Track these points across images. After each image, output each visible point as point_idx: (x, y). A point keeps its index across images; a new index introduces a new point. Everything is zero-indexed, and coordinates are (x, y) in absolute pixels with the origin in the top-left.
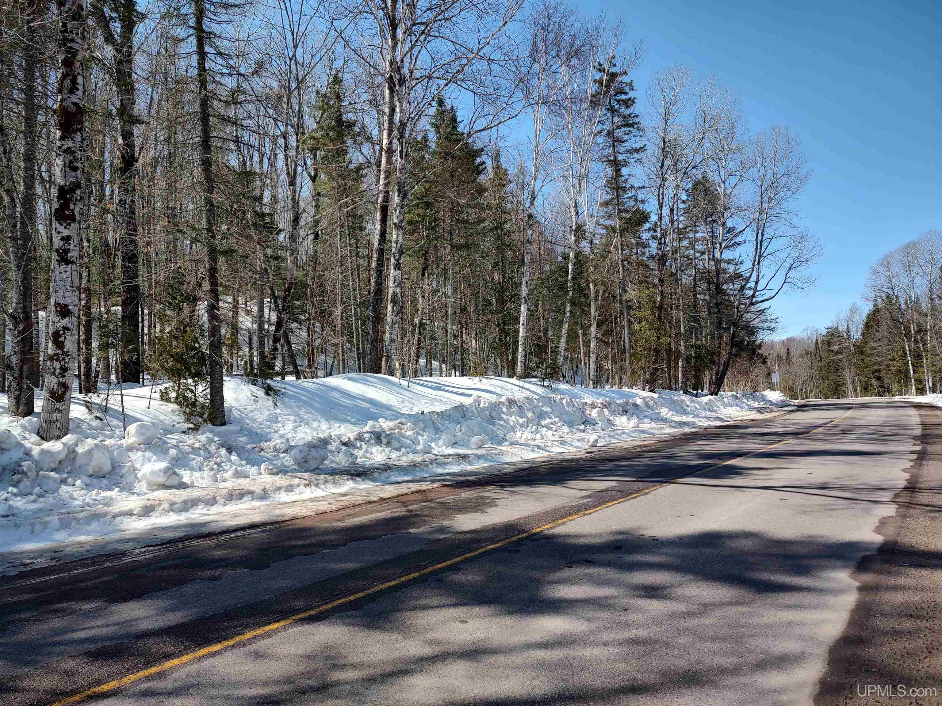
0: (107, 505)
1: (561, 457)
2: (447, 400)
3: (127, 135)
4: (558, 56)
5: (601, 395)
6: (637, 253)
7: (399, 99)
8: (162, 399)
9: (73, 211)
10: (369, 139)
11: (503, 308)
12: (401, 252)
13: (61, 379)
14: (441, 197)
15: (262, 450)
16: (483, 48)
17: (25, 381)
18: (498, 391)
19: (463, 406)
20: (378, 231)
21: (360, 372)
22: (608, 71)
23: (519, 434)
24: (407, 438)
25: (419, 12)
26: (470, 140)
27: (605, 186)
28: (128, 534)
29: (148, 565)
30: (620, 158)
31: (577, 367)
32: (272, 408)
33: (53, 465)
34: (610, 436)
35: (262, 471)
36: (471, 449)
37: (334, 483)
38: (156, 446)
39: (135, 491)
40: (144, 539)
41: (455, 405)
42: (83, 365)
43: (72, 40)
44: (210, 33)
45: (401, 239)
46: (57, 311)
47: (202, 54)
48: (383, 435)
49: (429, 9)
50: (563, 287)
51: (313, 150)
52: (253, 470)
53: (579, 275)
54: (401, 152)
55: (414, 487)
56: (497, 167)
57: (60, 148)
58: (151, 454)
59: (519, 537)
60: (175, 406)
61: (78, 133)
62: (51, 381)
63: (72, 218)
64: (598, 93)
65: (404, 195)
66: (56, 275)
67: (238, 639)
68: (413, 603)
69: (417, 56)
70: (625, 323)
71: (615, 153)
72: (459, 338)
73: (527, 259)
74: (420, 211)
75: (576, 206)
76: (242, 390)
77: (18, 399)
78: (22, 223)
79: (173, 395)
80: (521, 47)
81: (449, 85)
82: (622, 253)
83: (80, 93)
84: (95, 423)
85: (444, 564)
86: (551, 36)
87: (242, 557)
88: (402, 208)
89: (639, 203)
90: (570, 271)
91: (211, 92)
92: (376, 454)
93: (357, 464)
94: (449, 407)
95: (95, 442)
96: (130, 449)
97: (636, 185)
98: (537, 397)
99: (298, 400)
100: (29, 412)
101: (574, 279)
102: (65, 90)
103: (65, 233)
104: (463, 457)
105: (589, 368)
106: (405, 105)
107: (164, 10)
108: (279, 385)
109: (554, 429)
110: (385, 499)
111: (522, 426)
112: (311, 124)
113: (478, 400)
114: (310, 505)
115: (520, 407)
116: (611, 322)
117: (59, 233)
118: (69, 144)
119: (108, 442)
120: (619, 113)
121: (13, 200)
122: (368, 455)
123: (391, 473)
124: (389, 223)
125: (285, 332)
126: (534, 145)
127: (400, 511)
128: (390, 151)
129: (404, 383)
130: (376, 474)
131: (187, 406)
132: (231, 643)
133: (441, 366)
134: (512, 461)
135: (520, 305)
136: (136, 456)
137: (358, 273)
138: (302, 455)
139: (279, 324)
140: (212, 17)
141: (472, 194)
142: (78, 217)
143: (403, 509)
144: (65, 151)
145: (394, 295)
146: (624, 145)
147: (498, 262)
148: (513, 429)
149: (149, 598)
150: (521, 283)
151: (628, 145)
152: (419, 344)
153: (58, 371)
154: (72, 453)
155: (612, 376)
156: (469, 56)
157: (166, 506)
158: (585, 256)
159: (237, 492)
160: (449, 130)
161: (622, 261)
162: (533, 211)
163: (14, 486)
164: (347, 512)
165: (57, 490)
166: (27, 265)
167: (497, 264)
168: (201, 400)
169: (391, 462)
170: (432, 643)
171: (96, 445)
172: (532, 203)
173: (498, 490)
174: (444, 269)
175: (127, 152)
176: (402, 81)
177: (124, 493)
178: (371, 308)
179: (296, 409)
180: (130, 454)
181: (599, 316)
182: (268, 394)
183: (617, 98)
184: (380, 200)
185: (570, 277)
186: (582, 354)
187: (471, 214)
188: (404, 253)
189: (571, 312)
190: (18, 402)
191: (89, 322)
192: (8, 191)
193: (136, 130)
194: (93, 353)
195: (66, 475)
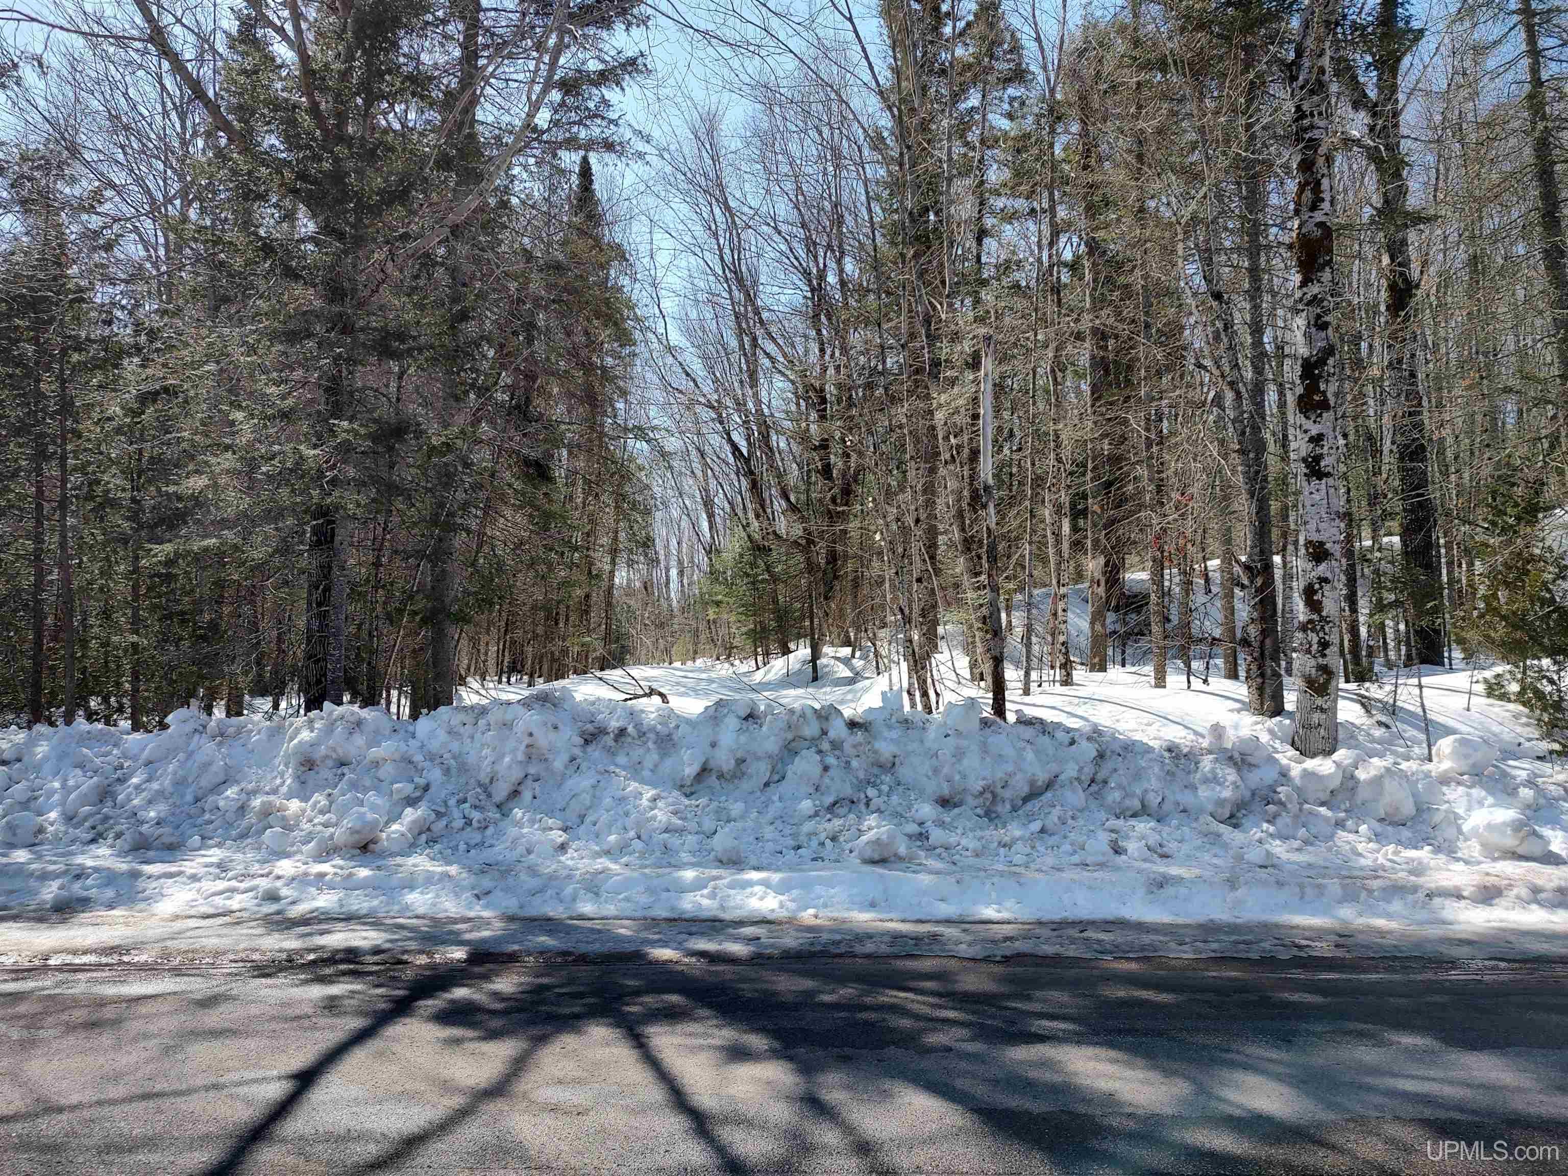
0: (1413, 872)
3: (1396, 249)
8: (1489, 695)
9: (1324, 393)
13: (1320, 660)
17: (1268, 663)
28: (1460, 930)
33: (1324, 796)
38: (1491, 780)
39: (1459, 855)
40: (1488, 945)
42: (1346, 638)
43: (1312, 127)
46: (1309, 554)
47: (1535, 53)
57: (1301, 300)
58: (1483, 793)
60: (1519, 709)
61: (1327, 269)
62: (1304, 663)
63: (1325, 405)
66: (1305, 498)
77: (1261, 690)
78: (1252, 427)
79: (1514, 688)
83: (1326, 206)
84: (1379, 732)
91: (1557, 118)
95: (1384, 763)
96: (1445, 780)
100: (1278, 710)
102: (1304, 209)
103: (1315, 430)
117: (1306, 432)
118: (1314, 289)
119: (1404, 765)
121: (1238, 393)
131: (1544, 710)
136: (1456, 795)
142: (1332, 403)
144: (1309, 304)
149: (1518, 1055)
153: (1315, 647)
154: (1349, 779)
157: (1524, 892)
163: (1268, 822)
165: (1331, 837)
166: (1263, 488)
171: (1388, 770)
175: (1402, 274)
177: (1441, 856)
180: (1444, 789)
190: (1261, 695)
191: (1352, 567)
192: (1232, 384)
193: (1412, 236)
194: (1362, 619)
195: (1343, 815)
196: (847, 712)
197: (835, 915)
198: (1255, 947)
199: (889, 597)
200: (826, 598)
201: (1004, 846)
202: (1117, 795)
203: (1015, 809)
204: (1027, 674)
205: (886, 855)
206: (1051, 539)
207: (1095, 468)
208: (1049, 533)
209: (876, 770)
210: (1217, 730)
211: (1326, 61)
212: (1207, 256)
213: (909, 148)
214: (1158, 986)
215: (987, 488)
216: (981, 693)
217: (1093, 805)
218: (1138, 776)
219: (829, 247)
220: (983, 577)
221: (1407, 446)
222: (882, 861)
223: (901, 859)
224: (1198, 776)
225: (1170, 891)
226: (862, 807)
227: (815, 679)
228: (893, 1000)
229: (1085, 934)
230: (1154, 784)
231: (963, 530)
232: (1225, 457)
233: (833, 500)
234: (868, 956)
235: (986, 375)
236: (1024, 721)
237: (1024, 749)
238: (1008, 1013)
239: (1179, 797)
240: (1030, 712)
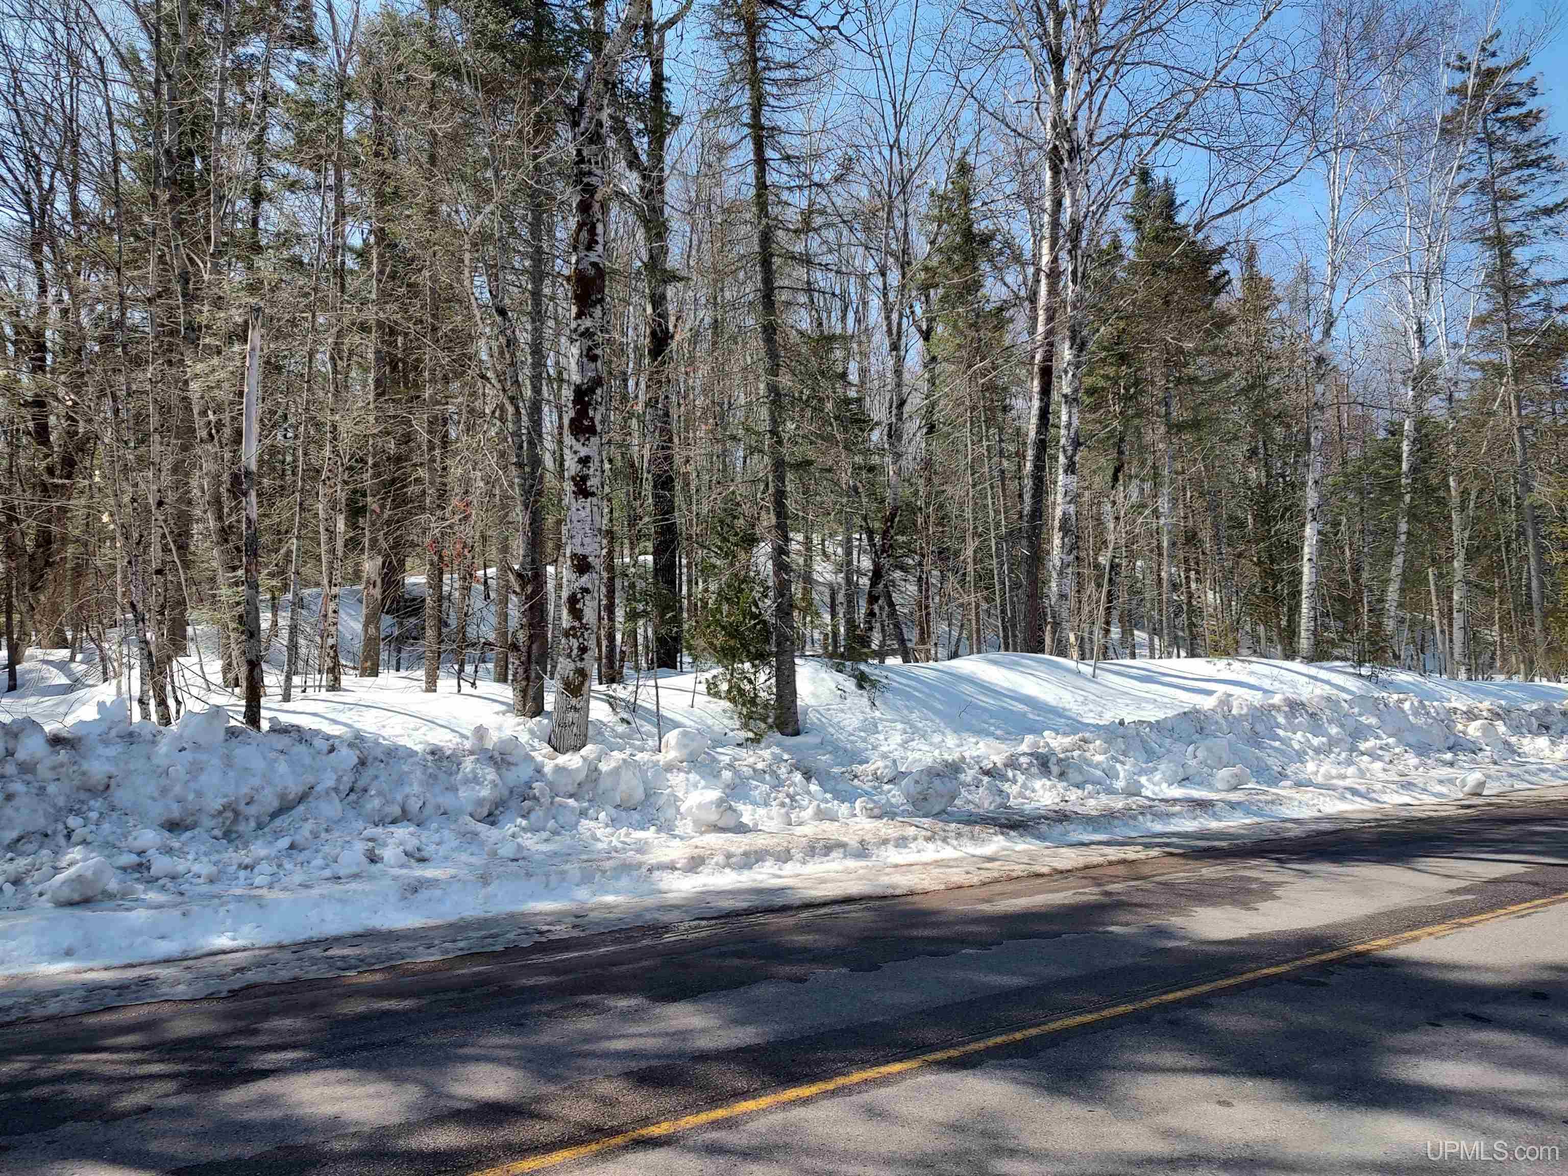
0: (639, 851)
1: (1404, 814)
2: (1166, 700)
3: (658, 301)
4: (1372, 58)
5: (1487, 693)
6: (1554, 413)
7: (1069, 184)
8: (709, 694)
9: (592, 419)
10: (1017, 258)
11: (1269, 531)
12: (1077, 443)
13: (579, 664)
14: (1148, 342)
15: (856, 776)
16: (1224, 66)
17: (533, 666)
18: (1266, 684)
19: (1198, 711)
20: (1035, 411)
21: (1007, 649)
22: (1479, 67)
23: (1311, 767)
24: (1097, 766)
25: (1102, 30)
26: (1200, 236)
27: (1484, 285)
28: (672, 898)
29: (705, 948)
30: (1509, 229)
31: (1423, 639)
32: (868, 710)
33: (571, 789)
34: (1511, 775)
35: (857, 811)
36: (1218, 791)
37: (972, 838)
38: (703, 765)
39: (677, 832)
40: (693, 908)
41: (1182, 710)
42: (604, 643)
43: (590, 173)
44: (773, 129)
45: (1076, 422)
46: (574, 565)
47: (761, 162)
48: (1053, 760)
49: (1121, 20)
50: (1390, 487)
51: (925, 288)
52: (843, 809)
53: (1425, 462)
54: (1074, 272)
55: (1113, 853)
56: (1253, 280)
57: (576, 330)
58: (697, 777)
59: (1323, 957)
60: (727, 704)
61: (599, 307)
62: (565, 666)
63: (592, 430)
64: (1458, 113)
65: (1080, 346)
66: (572, 514)
67: (840, 1081)
68: (1127, 1056)
69: (1102, 103)
70: (1531, 549)
71: (1498, 222)
72: (1183, 589)
73: (1315, 439)
74: (1111, 371)
75: (1420, 330)
76: (823, 680)
77: (524, 692)
78: (529, 443)
79: (724, 687)
80: (1300, 52)
81: (1162, 143)
82: (1519, 415)
83: (599, 248)
84: (621, 728)
85: (1179, 994)
86: (1357, 24)
87: (837, 947)
88: (1077, 368)
89: (1554, 314)
90: (1405, 455)
91: (776, 219)
92: (1041, 792)
93: (1010, 807)
94: (1170, 713)
95: (623, 756)
96: (669, 768)
97: (1547, 279)
98: (1348, 697)
99: (908, 696)
100: (538, 711)
101: (1414, 469)
102: (581, 247)
103: (583, 452)
104: (1202, 805)
105: (1451, 641)
106: (1081, 192)
107: (705, 107)
108: (877, 672)
109: (1387, 759)
110: (1062, 872)
111: (1318, 751)
112: (921, 247)
113: (1226, 701)
114: (936, 872)
115: (1312, 715)
116: (1499, 549)
117: (577, 453)
118: (587, 323)
119: (639, 757)
120: (1505, 143)
121: (517, 409)
122: (1027, 793)
123: (1072, 827)
124: (1055, 396)
125: (886, 586)
126: (1329, 226)
127: (1089, 894)
128: (1054, 275)
129: (1086, 668)
130: (1044, 828)
131: (744, 705)
132: (831, 1086)
133: (1151, 640)
134: (1301, 816)
135: (1303, 525)
136: (677, 779)
137: (1003, 484)
138: (919, 788)
139: (877, 574)
140: (776, 103)
141: (1207, 331)
142: (599, 428)
143: (1096, 890)
144: (582, 335)
145: (1065, 519)
146: (1517, 204)
147: (1256, 448)
148: (1300, 757)
149: (707, 999)
150: (1304, 484)
151: (1527, 204)
152: (1110, 601)
153: (575, 651)
154: (593, 771)
155: (1503, 655)
156: (1197, 85)
157: (720, 859)
158: (1437, 425)
159: (822, 843)
160: (1159, 222)
161: (1520, 429)
162: (1327, 349)
163: (523, 816)
164: (998, 888)
165: (575, 826)
166: (536, 501)
167: (1254, 452)
168: (763, 694)
169: (1068, 807)
170: (1167, 1133)
171: (624, 760)
172: (1327, 333)
173: (1273, 866)
174: (1154, 467)
175: (660, 325)
176: (1074, 152)
177: (663, 835)
178: (1024, 542)
179: (906, 712)
180: (669, 775)
181: (1470, 538)
182: (861, 687)
183: (1500, 115)
184: (1038, 357)
185: (1405, 466)
186: (1436, 613)
187: (1203, 367)
188: (1080, 444)
189: (1409, 533)
190: (524, 697)
191: (611, 580)
192: (512, 399)
193: (670, 292)
194: (618, 625)
195: (586, 804)
196: (50, 728)
197: (13, 971)
198: (500, 939)
199: (120, 590)
200: (33, 588)
201: (246, 867)
202: (377, 803)
203: (260, 826)
204: (288, 679)
205: (90, 893)
206: (323, 537)
207: (375, 465)
208: (322, 530)
209: (83, 796)
210: (480, 732)
211: (604, 116)
212: (494, 272)
213: (169, 76)
214: (401, 994)
215: (248, 473)
216: (233, 700)
217: (351, 814)
218: (400, 781)
219: (58, 167)
220: (240, 572)
221: (660, 476)
222: (85, 902)
223: (110, 896)
224: (460, 776)
225: (424, 894)
226: (62, 841)
227: (12, 687)
228: (75, 1067)
229: (330, 953)
230: (416, 788)
231: (220, 518)
232: (505, 468)
233: (50, 471)
234: (48, 1019)
235: (253, 349)
236: (279, 730)
237: (275, 761)
238: (227, 1054)
239: (440, 800)
240: (286, 719)
